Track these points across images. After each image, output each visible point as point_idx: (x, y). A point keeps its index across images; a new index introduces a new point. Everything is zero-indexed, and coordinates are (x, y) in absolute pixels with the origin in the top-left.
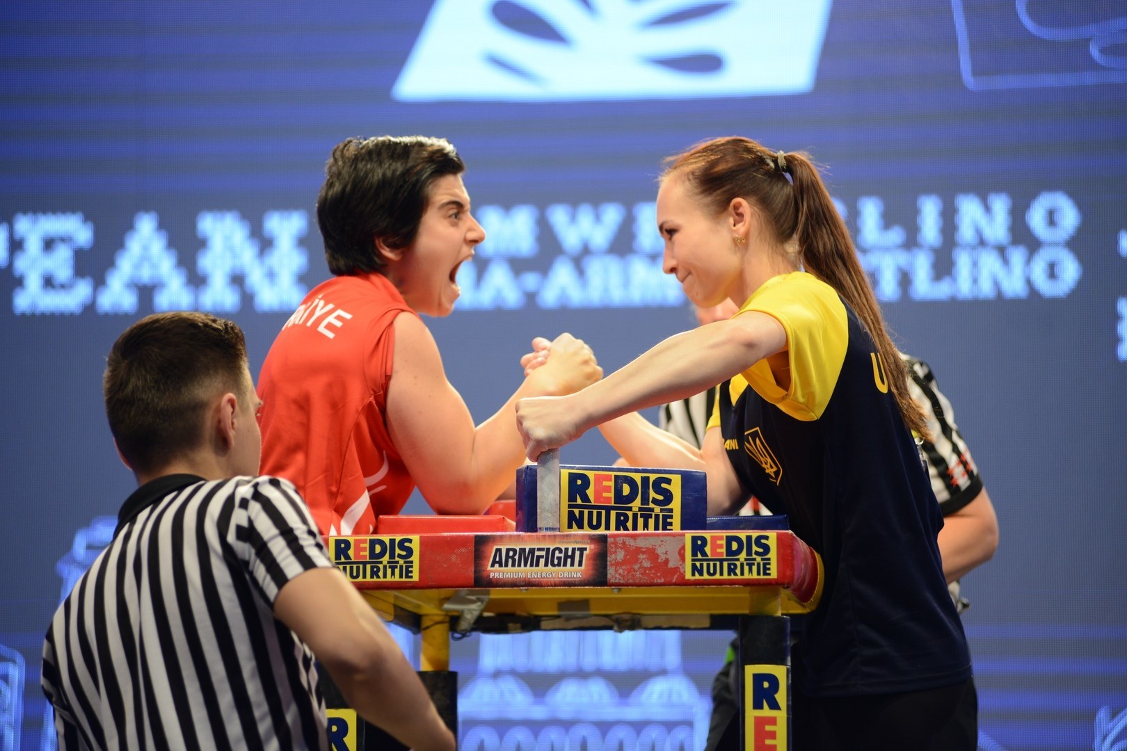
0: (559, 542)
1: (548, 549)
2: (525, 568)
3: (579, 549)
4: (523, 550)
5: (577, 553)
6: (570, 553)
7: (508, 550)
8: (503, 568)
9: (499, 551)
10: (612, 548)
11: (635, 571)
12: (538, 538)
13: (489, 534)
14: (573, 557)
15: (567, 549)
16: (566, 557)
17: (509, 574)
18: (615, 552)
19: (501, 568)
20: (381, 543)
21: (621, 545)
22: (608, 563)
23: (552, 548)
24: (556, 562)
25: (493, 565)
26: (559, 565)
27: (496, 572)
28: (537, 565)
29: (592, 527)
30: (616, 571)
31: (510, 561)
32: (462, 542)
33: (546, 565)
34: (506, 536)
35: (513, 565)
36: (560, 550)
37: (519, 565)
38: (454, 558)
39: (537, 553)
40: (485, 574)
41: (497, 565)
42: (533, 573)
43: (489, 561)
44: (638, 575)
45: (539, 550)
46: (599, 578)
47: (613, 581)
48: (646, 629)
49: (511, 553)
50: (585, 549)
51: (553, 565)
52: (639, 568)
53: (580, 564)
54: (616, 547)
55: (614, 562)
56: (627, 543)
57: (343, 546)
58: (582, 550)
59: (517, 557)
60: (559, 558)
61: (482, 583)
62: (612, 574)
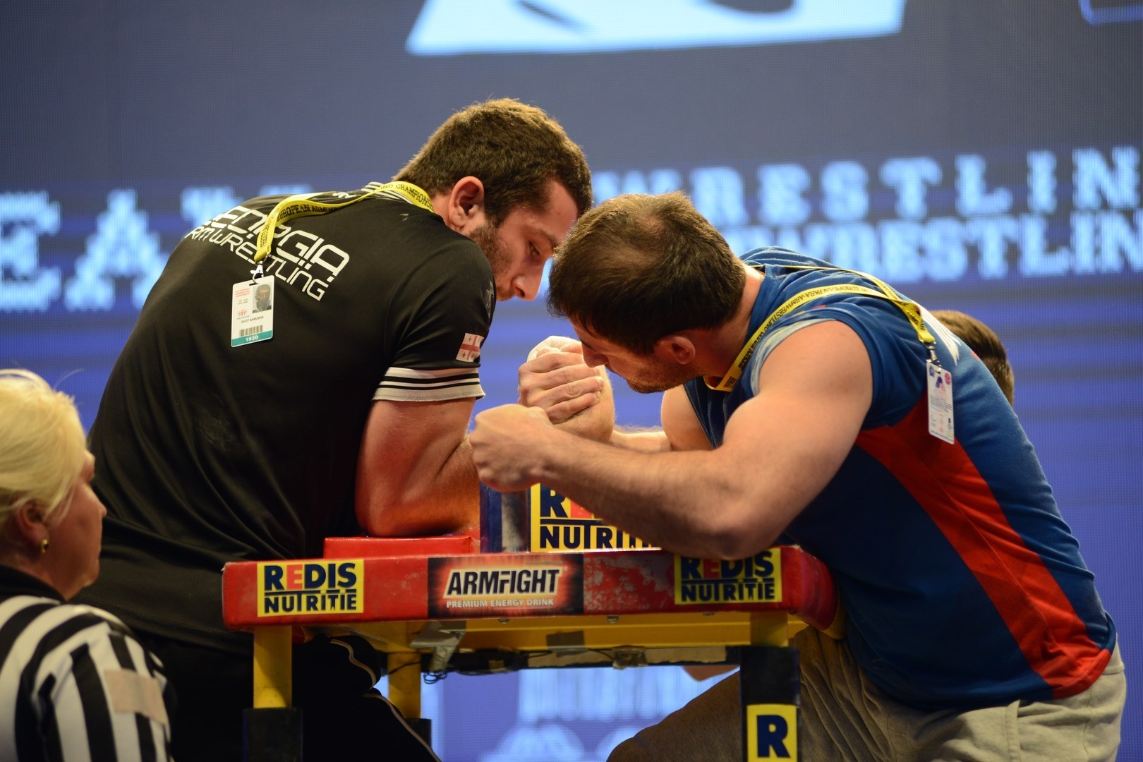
0: (528, 564)
1: (514, 573)
2: (488, 595)
3: (550, 572)
4: (484, 575)
5: (548, 576)
6: (539, 576)
7: (467, 575)
8: (462, 596)
9: (457, 575)
10: (588, 569)
11: (615, 596)
12: (502, 561)
13: (444, 556)
14: (543, 581)
15: (536, 572)
16: (535, 580)
17: (469, 602)
18: (593, 575)
19: (459, 596)
20: (319, 569)
21: (598, 566)
22: (585, 588)
23: (518, 570)
24: (523, 587)
25: (450, 592)
26: (527, 590)
27: (454, 601)
28: (502, 591)
29: (568, 545)
30: (594, 597)
31: (470, 588)
32: (415, 566)
33: (512, 590)
34: (464, 558)
35: (474, 591)
36: (528, 573)
37: (481, 591)
38: (404, 585)
39: (501, 577)
40: (440, 603)
41: (454, 593)
42: (497, 601)
43: (444, 587)
44: (619, 600)
45: (504, 573)
46: (573, 605)
47: (590, 608)
48: (652, 664)
49: (471, 578)
50: (557, 571)
51: (520, 590)
52: (621, 593)
53: (552, 589)
54: (594, 568)
55: (591, 586)
56: (606, 563)
57: (274, 573)
58: (553, 573)
59: (478, 583)
60: (527, 583)
61: (437, 612)
62: (590, 600)
